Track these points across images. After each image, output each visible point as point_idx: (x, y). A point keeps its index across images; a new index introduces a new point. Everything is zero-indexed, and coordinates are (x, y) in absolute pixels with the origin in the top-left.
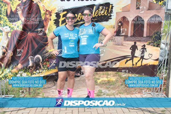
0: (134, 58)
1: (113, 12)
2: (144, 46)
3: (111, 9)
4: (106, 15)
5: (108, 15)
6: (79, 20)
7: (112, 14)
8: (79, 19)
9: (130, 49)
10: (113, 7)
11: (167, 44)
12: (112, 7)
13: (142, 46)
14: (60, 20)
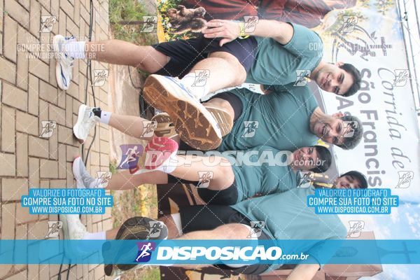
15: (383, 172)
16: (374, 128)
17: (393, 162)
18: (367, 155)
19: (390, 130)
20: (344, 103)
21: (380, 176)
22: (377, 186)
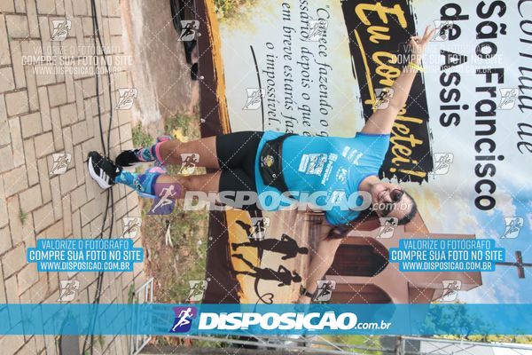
0: (256, 249)
1: (402, 183)
2: (298, 279)
3: (412, 176)
4: (394, 161)
5: (394, 166)
6: (378, 71)
7: (394, 179)
8: (382, 71)
9: (284, 236)
10: (417, 183)
11: (304, 345)
12: (419, 180)
13: (295, 273)
14: (379, 4)
15: (501, 158)
16: (494, 95)
17: (519, 144)
18: (478, 133)
19: (520, 98)
20: (453, 60)
21: (496, 163)
22: (487, 177)
